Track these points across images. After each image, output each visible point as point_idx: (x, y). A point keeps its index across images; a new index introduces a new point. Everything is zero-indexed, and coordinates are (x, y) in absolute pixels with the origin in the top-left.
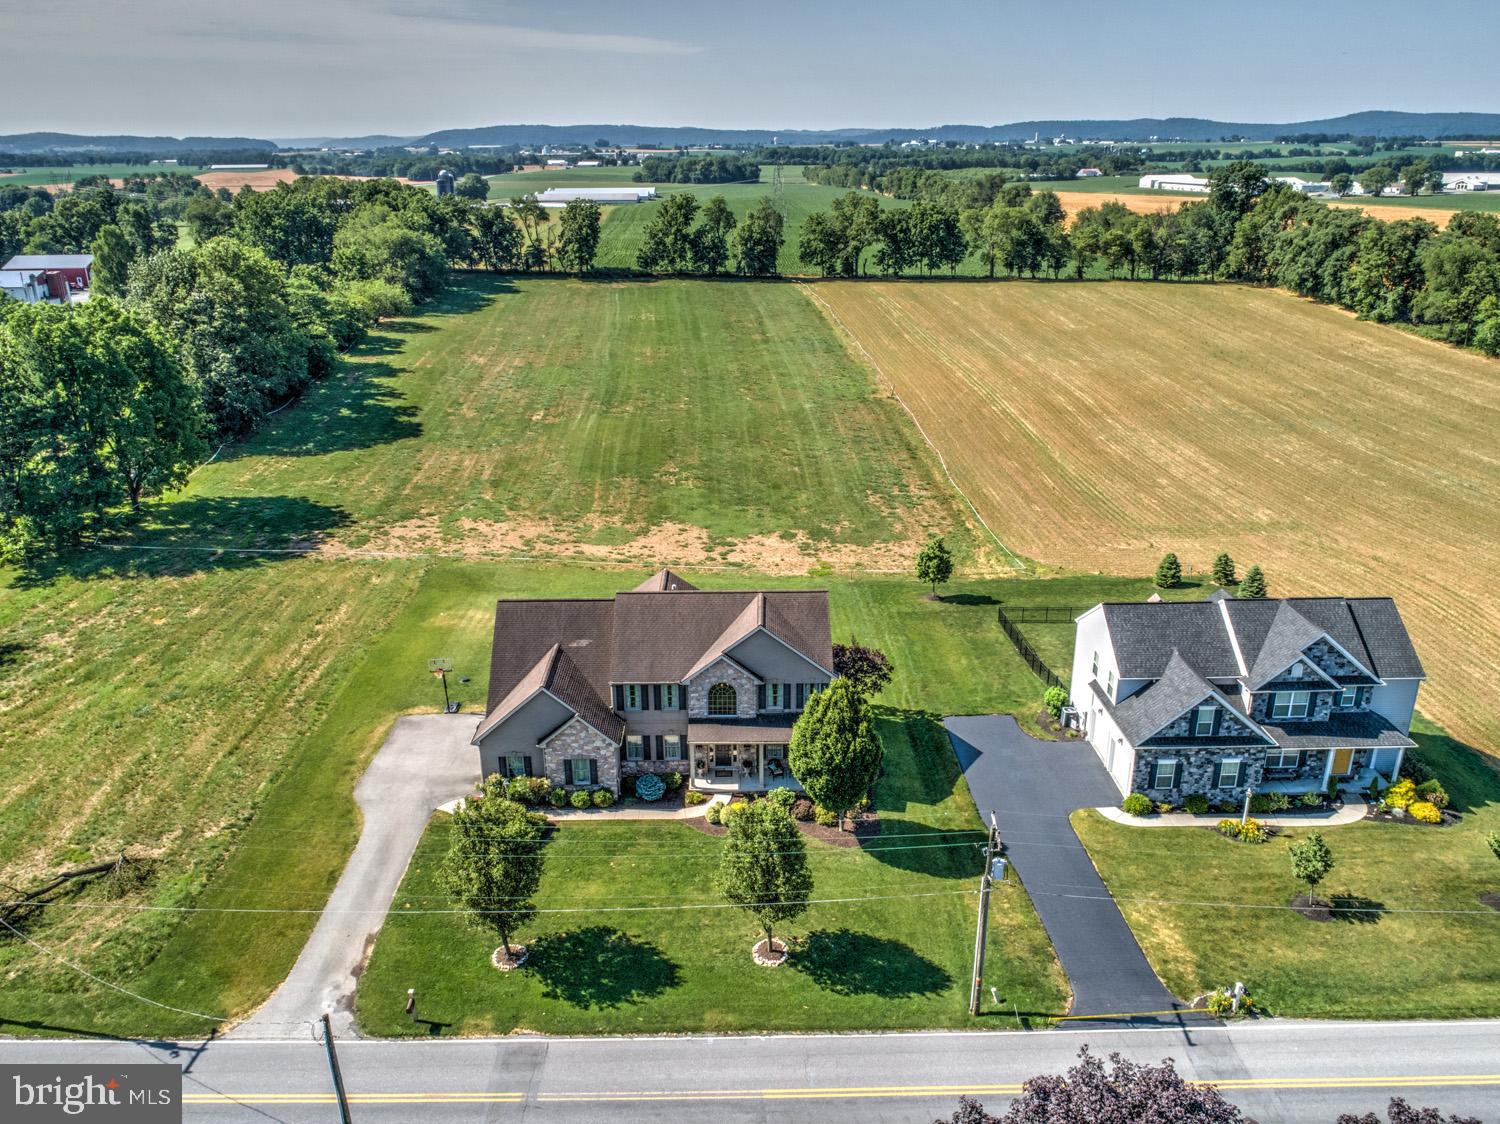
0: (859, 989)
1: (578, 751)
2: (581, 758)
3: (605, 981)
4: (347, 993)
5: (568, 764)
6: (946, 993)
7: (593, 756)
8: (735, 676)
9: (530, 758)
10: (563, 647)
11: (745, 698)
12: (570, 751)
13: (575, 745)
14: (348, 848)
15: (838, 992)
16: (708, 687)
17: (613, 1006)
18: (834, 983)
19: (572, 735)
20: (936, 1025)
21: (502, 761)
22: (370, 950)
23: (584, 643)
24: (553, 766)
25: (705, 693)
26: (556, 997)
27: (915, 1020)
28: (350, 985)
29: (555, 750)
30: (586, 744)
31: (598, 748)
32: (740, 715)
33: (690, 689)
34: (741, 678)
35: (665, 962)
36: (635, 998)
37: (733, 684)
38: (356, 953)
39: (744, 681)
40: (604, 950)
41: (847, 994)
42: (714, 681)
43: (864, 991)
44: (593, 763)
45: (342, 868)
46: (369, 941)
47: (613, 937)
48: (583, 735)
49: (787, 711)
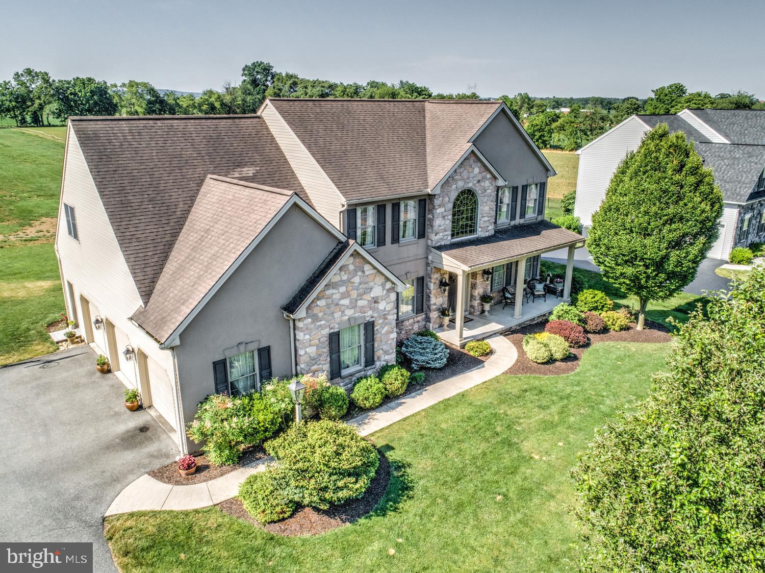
1: (349, 313)
2: (351, 324)
5: (334, 339)
7: (369, 315)
8: (480, 178)
9: (268, 350)
11: (487, 208)
12: (337, 315)
13: (345, 302)
16: (454, 195)
19: (343, 283)
21: (221, 367)
23: (249, 172)
24: (312, 351)
25: (451, 205)
29: (315, 318)
30: (360, 296)
31: (376, 301)
32: (480, 233)
33: (437, 202)
34: (484, 178)
37: (478, 189)
39: (487, 184)
42: (461, 184)
44: (369, 327)
48: (356, 280)
49: (513, 223)
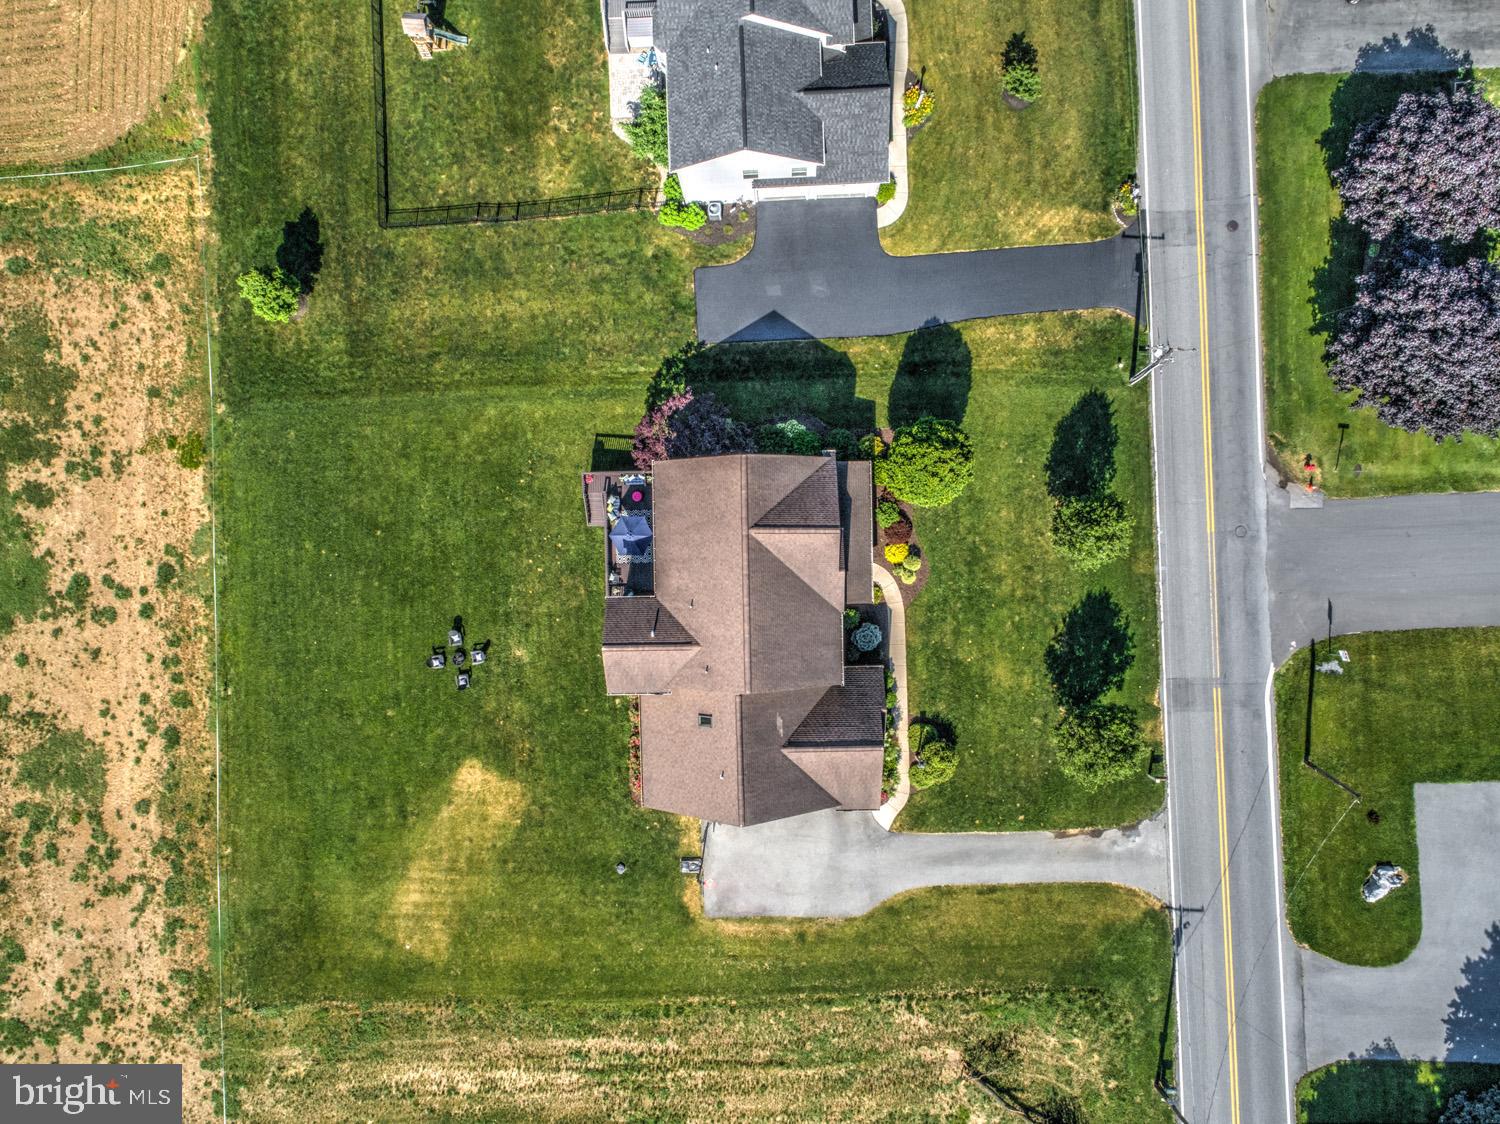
0: (1109, 461)
3: (1105, 647)
4: (1120, 833)
6: (1110, 398)
10: (783, 742)
14: (945, 892)
15: (1112, 477)
17: (1131, 639)
18: (1103, 479)
20: (1144, 413)
22: (1072, 831)
23: (779, 722)
26: (1122, 680)
27: (1140, 425)
28: (1113, 833)
35: (1084, 605)
36: (1123, 622)
38: (1077, 840)
40: (1072, 652)
41: (1115, 471)
43: (1110, 457)
45: (974, 887)
46: (1063, 836)
47: (1057, 646)
